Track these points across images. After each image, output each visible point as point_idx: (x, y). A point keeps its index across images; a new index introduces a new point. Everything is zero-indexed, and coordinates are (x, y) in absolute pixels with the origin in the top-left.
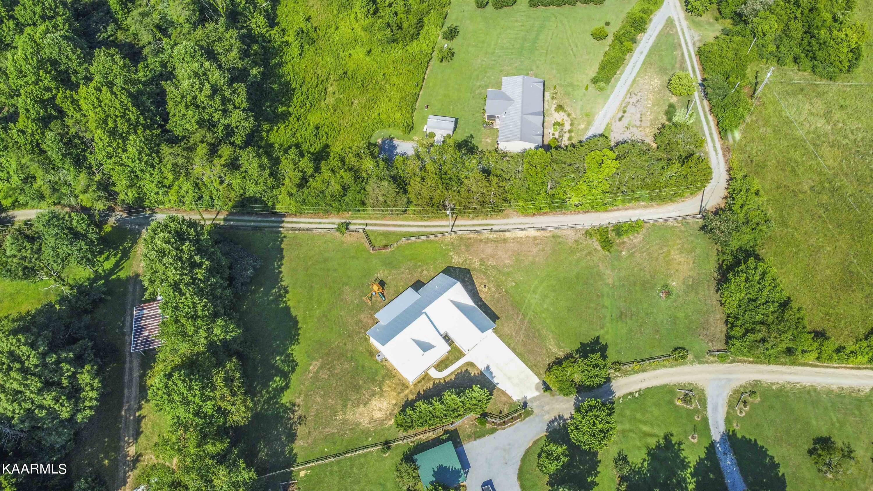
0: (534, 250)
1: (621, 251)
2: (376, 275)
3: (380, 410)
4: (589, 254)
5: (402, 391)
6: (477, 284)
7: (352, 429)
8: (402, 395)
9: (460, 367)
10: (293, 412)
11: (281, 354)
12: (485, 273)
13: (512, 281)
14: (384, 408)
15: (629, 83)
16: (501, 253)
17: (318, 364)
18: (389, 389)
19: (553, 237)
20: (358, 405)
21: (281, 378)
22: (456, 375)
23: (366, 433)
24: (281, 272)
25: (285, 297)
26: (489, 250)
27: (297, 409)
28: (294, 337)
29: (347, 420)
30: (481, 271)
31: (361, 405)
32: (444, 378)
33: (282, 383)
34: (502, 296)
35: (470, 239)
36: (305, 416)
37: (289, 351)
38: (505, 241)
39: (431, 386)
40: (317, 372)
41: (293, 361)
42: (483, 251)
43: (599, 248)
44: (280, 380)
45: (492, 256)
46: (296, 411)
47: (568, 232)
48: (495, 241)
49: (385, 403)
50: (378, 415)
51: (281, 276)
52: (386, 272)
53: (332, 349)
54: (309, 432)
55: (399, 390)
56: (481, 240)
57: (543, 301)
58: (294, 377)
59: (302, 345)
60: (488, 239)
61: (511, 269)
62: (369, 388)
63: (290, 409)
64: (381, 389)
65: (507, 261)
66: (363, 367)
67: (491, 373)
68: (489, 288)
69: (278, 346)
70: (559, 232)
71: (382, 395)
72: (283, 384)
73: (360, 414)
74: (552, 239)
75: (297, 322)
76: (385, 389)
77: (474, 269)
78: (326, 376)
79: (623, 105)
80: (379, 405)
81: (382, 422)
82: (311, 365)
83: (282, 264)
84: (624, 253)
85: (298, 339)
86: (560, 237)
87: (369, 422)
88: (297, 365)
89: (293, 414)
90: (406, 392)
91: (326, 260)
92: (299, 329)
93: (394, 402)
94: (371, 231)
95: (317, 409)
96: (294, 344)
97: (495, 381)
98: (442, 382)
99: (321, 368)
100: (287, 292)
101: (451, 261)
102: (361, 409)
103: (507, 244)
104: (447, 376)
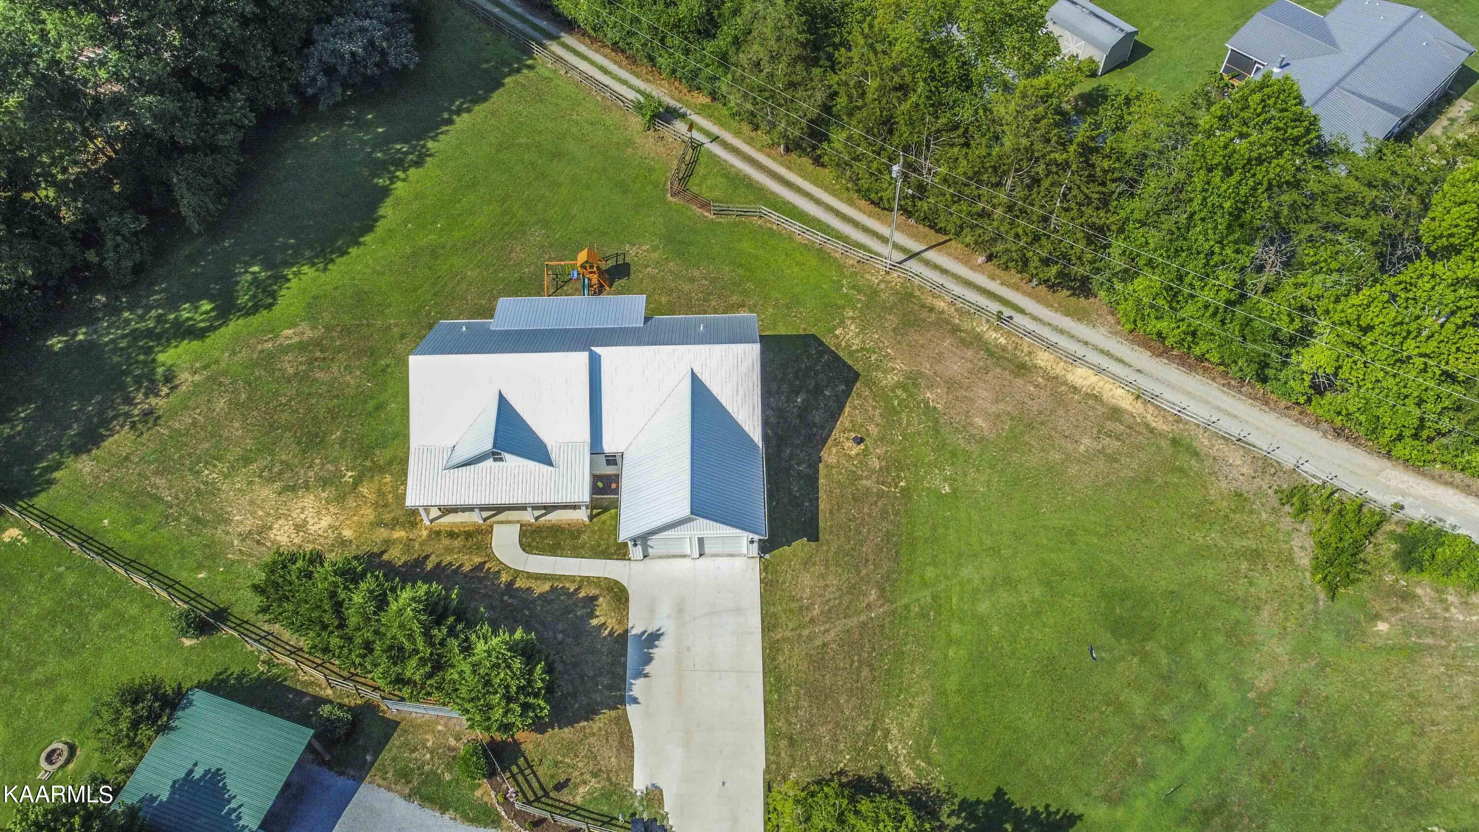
0: (1086, 441)
1: (1377, 617)
2: (628, 247)
3: (300, 527)
4: (1254, 556)
5: (393, 524)
6: (844, 420)
7: (197, 520)
8: (383, 533)
9: (585, 581)
10: (153, 391)
11: (268, 264)
12: (890, 412)
13: (952, 480)
14: (312, 529)
16: (983, 395)
17: (309, 334)
18: (372, 497)
19: (1175, 442)
20: (271, 480)
21: (212, 310)
22: (553, 589)
24: (450, 122)
25: (404, 171)
26: (955, 367)
27: (165, 390)
28: (332, 253)
29: (215, 493)
30: (887, 399)
31: (277, 485)
32: (517, 573)
33: (202, 321)
34: (881, 495)
35: (931, 309)
36: (159, 418)
37: (289, 272)
38: (1022, 369)
39: (467, 568)
40: (285, 350)
41: (273, 295)
42: (939, 358)
43: (1304, 560)
44: (207, 312)
45: (951, 384)
46: (157, 395)
47: (1235, 458)
48: (992, 354)
49: (325, 522)
50: (282, 534)
51: (444, 128)
52: (655, 255)
53: (368, 325)
54: (126, 458)
55: (388, 517)
56: (955, 330)
57: (991, 589)
58: (236, 325)
59: (324, 277)
60: (979, 337)
61: (974, 448)
62: (335, 461)
63: (152, 381)
64: (355, 485)
65: (979, 421)
66: (379, 408)
67: (648, 659)
68: (866, 453)
69: (285, 247)
70: (1203, 442)
71: (340, 499)
72: (202, 325)
73: (252, 503)
74: (1164, 444)
75: (370, 229)
76: (364, 490)
77: (870, 383)
78: (291, 371)
80: (309, 514)
82: (294, 325)
83: (469, 110)
84: (1382, 627)
85: (332, 261)
86: (1196, 454)
87: (244, 537)
88: (269, 307)
89: (146, 395)
90: (399, 534)
91: (557, 155)
92: (359, 244)
93: (347, 533)
94: (712, 156)
95: (194, 423)
96: (313, 265)
97: (637, 688)
98: (504, 578)
99: (302, 347)
100: (418, 164)
101: (831, 330)
102: (267, 493)
103: (1019, 382)
104: (530, 576)
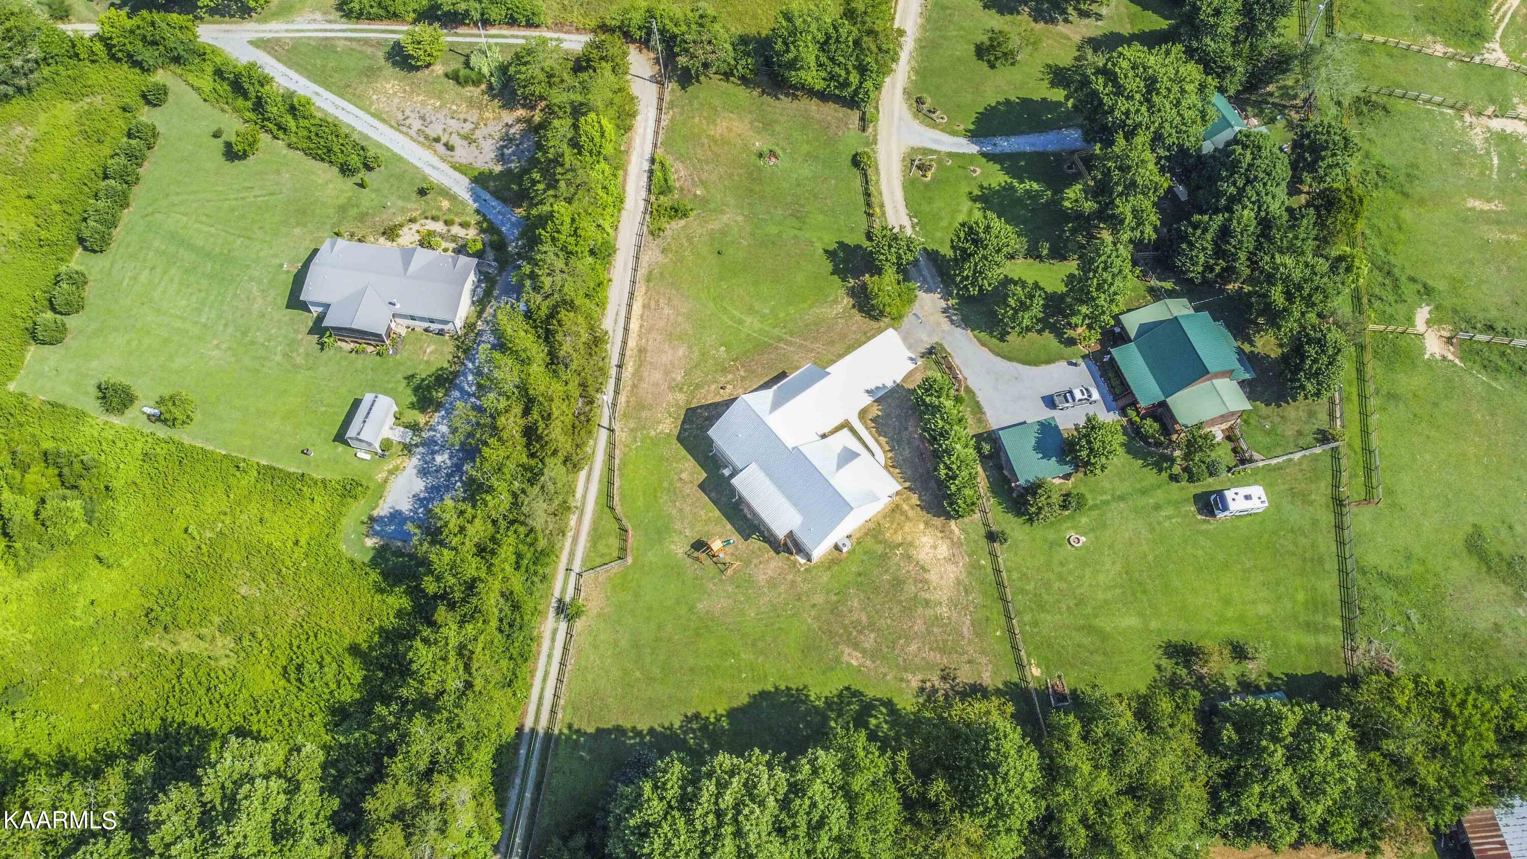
0: (666, 311)
1: (695, 195)
2: (680, 555)
3: (935, 547)
4: (689, 239)
5: (903, 513)
6: (718, 399)
7: (966, 591)
8: (911, 513)
9: (867, 428)
10: (934, 691)
11: (826, 719)
12: (698, 386)
13: (717, 350)
14: (931, 541)
15: (375, 122)
16: (665, 359)
17: (847, 650)
18: (900, 533)
19: (648, 280)
20: (926, 582)
21: (872, 716)
22: (880, 435)
23: (974, 567)
24: (652, 731)
25: (708, 718)
26: (657, 376)
27: (928, 684)
28: (793, 696)
29: (950, 599)
30: (692, 392)
31: (926, 576)
32: (885, 452)
33: (882, 713)
34: (743, 366)
35: (628, 402)
36: (943, 670)
37: (820, 704)
38: (642, 351)
39: (898, 471)
40: (864, 652)
41: (840, 696)
42: (656, 385)
43: (682, 222)
44: (876, 717)
45: (667, 373)
46: (933, 686)
47: (645, 259)
48: (640, 366)
49: (924, 539)
50: (943, 550)
51: (659, 729)
52: (676, 539)
53: (820, 628)
54: (969, 662)
55: (903, 518)
56: (634, 386)
57: (757, 312)
58: (871, 693)
59: (810, 682)
60: (634, 375)
61: (695, 348)
62: (898, 564)
63: (929, 697)
64: (900, 545)
65: (681, 353)
66: (860, 574)
67: (877, 388)
68: (728, 382)
69: (808, 725)
70: (642, 272)
71: (911, 544)
72: (884, 710)
73: (942, 578)
74: (651, 285)
75: (763, 694)
76: (899, 539)
77: (688, 402)
78: (872, 636)
79: (422, 139)
80: (927, 549)
81: (955, 544)
82: (849, 665)
83: (634, 728)
84: (698, 192)
85: (797, 690)
86: (650, 272)
87: (956, 563)
88: (848, 689)
89: (937, 691)
90: (905, 507)
91: (636, 645)
92: (777, 688)
93: (922, 526)
94: (584, 561)
95: (931, 649)
96: (807, 696)
97: (890, 384)
98: (890, 455)
99: (856, 646)
100: (696, 717)
101: (669, 435)
102: (933, 577)
103: (649, 348)
104: (881, 447)
